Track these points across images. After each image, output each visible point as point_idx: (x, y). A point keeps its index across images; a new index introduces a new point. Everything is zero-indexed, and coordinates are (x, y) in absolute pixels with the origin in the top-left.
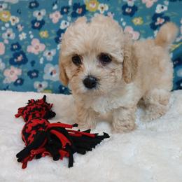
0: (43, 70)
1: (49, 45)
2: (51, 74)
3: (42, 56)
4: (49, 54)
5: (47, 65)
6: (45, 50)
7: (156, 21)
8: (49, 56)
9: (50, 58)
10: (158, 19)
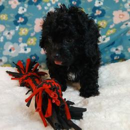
0: (3, 48)
1: (8, 26)
2: (10, 50)
3: (2, 35)
4: (9, 33)
5: (7, 43)
6: (4, 30)
7: (95, 12)
8: (8, 36)
9: (9, 37)
10: (97, 11)
